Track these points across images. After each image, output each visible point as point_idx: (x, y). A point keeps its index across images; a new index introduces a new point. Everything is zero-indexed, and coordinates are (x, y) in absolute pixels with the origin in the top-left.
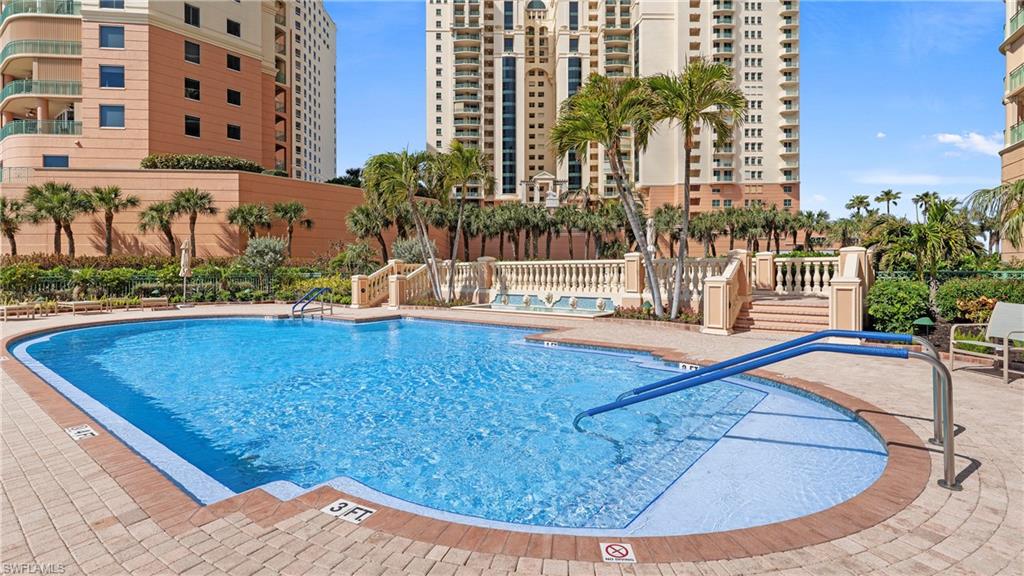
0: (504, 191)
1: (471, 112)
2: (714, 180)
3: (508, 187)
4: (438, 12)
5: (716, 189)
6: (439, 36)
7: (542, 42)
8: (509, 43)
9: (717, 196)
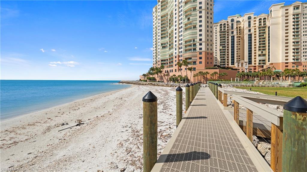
0: (231, 65)
1: (224, 48)
2: (293, 61)
3: (232, 64)
4: (216, 28)
6: (216, 33)
7: (240, 30)
8: (232, 32)
9: (294, 65)
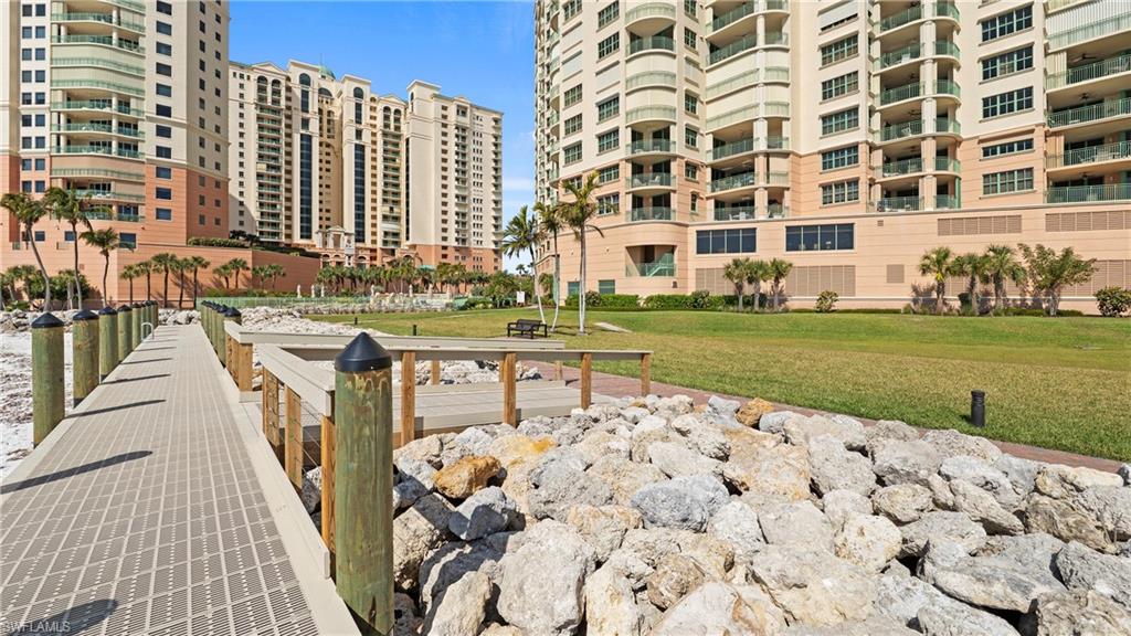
0: (302, 237)
1: (273, 173)
2: (456, 244)
3: (305, 234)
4: (241, 86)
5: (457, 249)
6: (241, 106)
7: (329, 121)
8: (305, 123)
9: (457, 254)
